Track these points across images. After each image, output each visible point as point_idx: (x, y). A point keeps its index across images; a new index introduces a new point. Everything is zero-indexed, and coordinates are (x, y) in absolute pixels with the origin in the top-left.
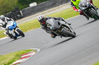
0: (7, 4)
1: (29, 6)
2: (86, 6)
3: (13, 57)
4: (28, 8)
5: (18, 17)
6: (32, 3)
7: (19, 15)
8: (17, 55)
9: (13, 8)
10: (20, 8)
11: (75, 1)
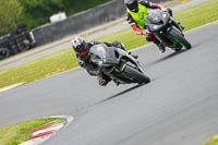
1: (49, 21)
2: (161, 22)
3: (14, 135)
4: (47, 24)
5: (25, 45)
6: (57, 13)
7: (26, 42)
8: (23, 131)
9: (14, 24)
10: (29, 26)
11: (136, 12)
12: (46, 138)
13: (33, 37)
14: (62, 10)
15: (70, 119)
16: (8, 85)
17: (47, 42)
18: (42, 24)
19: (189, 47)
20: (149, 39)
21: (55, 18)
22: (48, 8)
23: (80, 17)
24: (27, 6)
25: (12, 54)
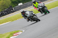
0: (5, 4)
1: (18, 5)
2: (42, 6)
3: (9, 35)
5: (11, 11)
7: (12, 11)
8: (11, 34)
9: (9, 6)
10: (13, 6)
11: (35, 4)
12: (17, 36)
13: (14, 9)
14: (21, 2)
15: (24, 31)
16: (7, 22)
17: (17, 11)
18: (16, 6)
19: (49, 12)
20: (39, 11)
21: (20, 4)
22: (18, 2)
23: (26, 4)
24: (12, 1)
25: (8, 14)
